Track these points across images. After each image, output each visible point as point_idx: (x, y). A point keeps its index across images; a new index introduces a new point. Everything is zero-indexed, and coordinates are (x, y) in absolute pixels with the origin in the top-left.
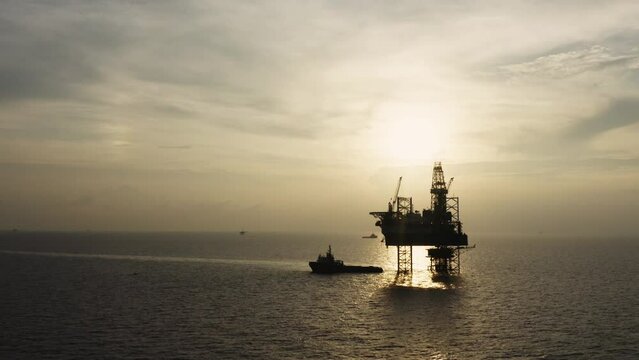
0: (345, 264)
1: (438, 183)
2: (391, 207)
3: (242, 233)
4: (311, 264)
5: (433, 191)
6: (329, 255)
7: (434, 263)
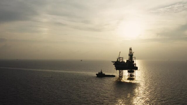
0: (105, 74)
1: (130, 53)
2: (118, 60)
3: (81, 61)
5: (129, 55)
6: (101, 72)
7: (129, 74)
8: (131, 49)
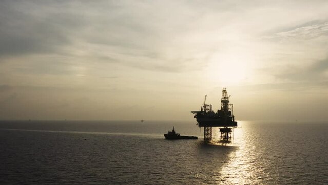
0: (181, 135)
1: (225, 98)
2: (202, 109)
3: (142, 121)
4: (165, 135)
5: (222, 101)
6: (173, 131)
7: (223, 135)
8: (225, 91)
